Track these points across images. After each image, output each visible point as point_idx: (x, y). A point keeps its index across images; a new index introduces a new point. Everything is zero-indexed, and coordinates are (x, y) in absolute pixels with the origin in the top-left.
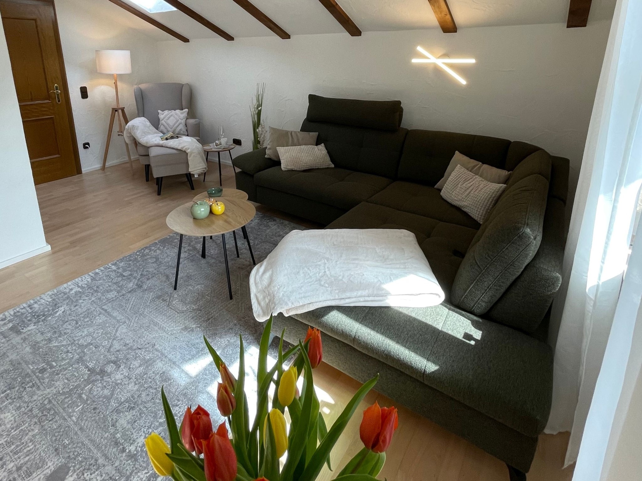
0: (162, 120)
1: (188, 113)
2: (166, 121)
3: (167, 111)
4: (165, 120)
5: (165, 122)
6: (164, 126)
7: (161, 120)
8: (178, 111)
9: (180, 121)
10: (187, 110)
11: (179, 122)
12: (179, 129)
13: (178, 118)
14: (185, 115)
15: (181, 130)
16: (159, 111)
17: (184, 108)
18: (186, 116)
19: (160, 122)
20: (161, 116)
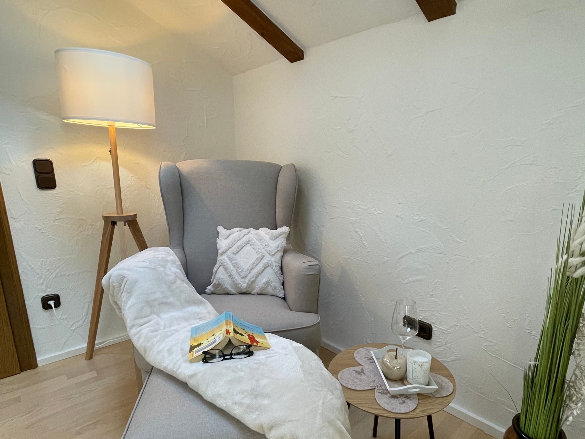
0: (223, 253)
1: (288, 238)
2: (232, 256)
3: (239, 229)
4: (229, 253)
5: (230, 259)
6: (226, 269)
7: (220, 252)
8: (264, 232)
9: (268, 259)
10: (285, 229)
11: (265, 261)
12: (265, 280)
13: (263, 251)
14: (281, 242)
15: (268, 283)
16: (220, 229)
17: (278, 223)
18: (284, 244)
19: (219, 258)
20: (222, 243)
